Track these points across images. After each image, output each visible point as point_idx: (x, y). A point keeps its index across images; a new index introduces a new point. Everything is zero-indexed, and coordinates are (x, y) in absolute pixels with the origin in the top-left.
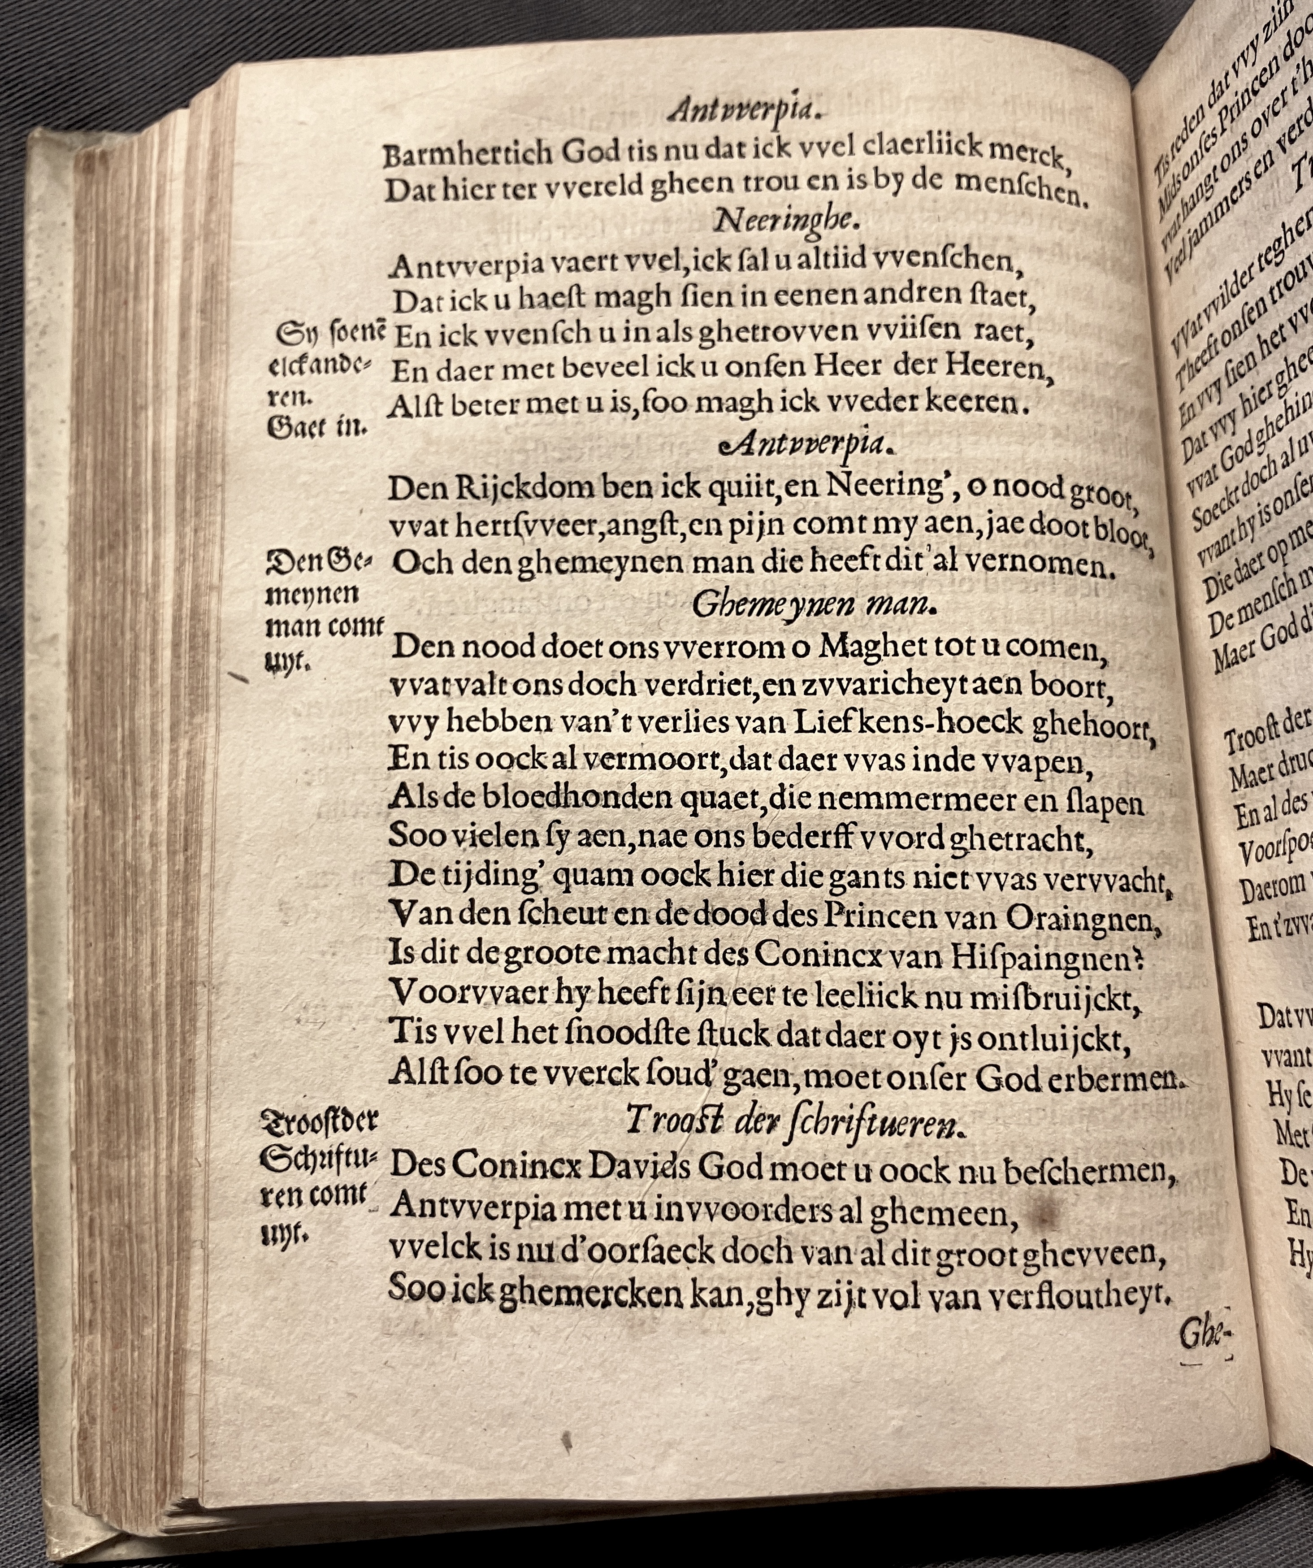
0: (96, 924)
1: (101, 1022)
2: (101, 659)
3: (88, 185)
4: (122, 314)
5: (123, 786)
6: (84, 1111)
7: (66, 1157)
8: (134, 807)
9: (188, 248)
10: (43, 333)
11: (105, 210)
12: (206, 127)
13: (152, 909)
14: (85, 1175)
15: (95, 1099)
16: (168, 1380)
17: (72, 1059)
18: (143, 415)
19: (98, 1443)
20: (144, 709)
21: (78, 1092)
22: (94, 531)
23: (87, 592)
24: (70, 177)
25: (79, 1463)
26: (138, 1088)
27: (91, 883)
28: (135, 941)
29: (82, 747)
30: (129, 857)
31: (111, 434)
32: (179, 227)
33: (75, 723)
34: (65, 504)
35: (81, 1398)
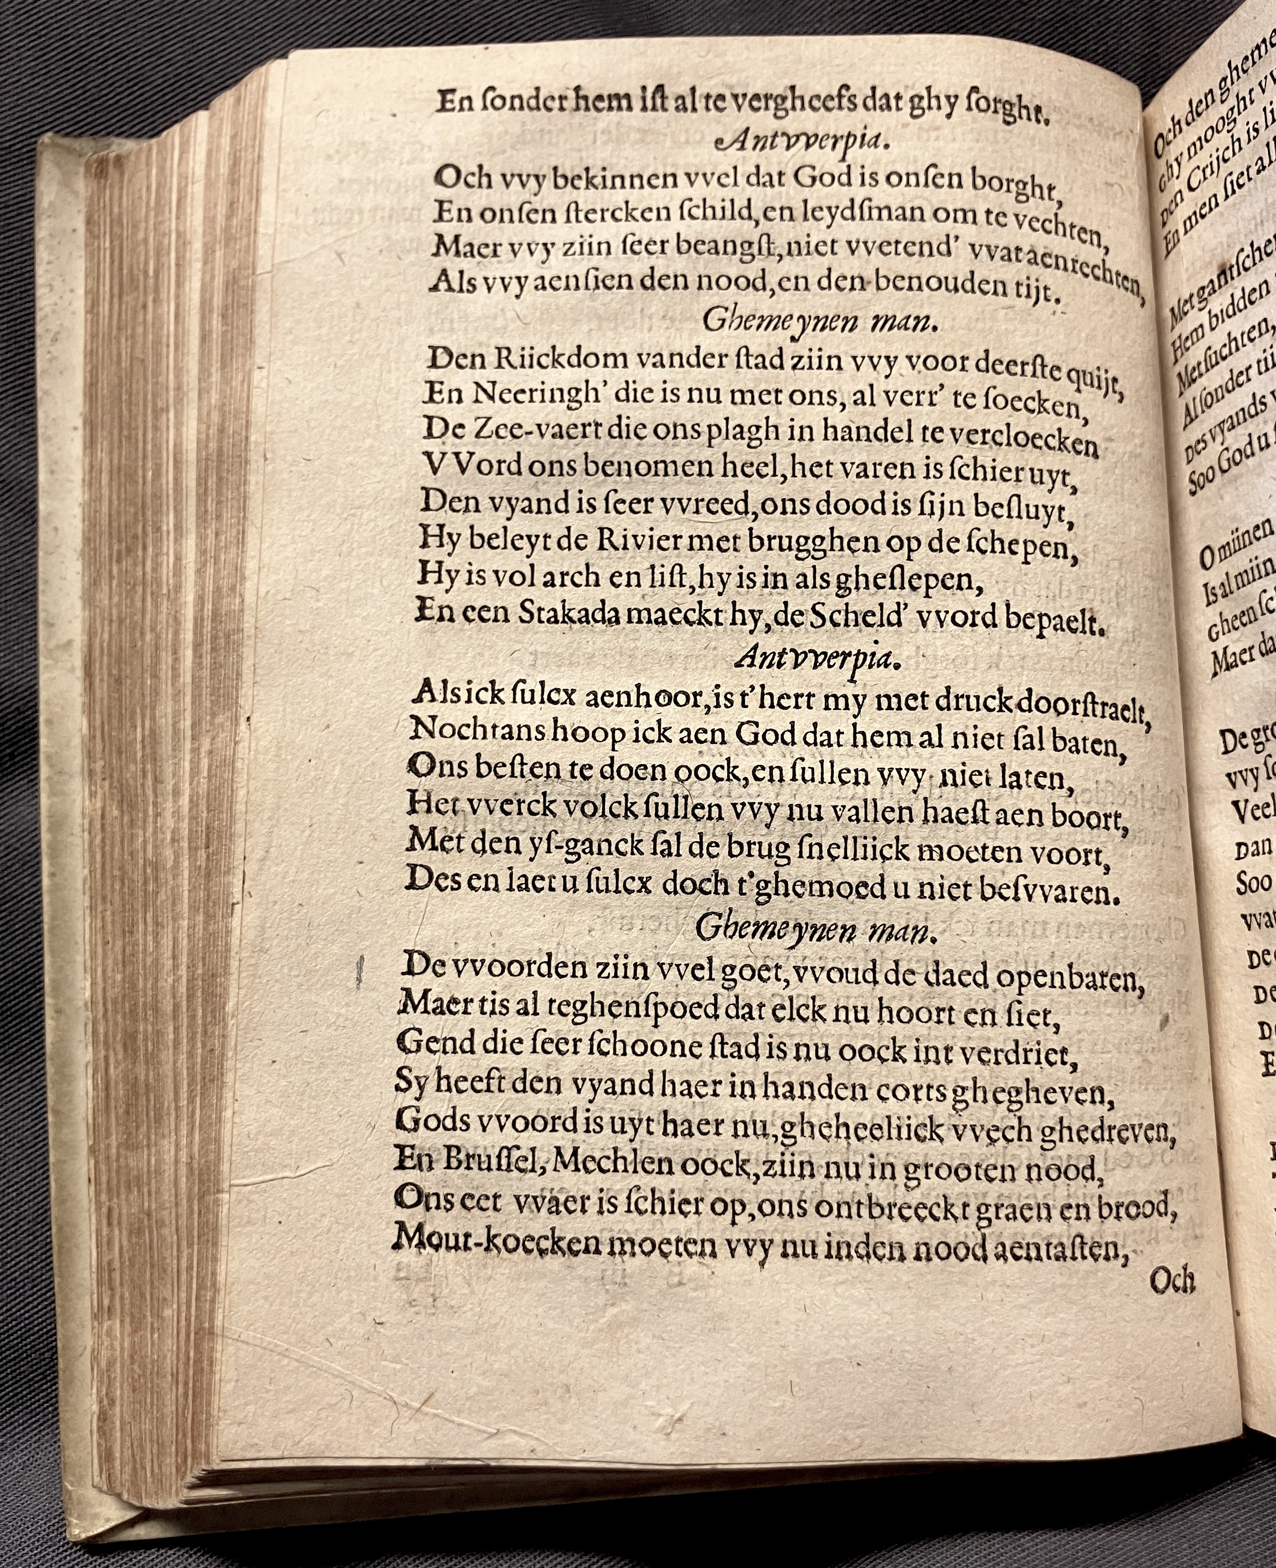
0: (113, 922)
1: (119, 1018)
2: (119, 661)
3: (101, 190)
4: (140, 319)
5: (143, 785)
6: (101, 1104)
7: (84, 1151)
8: (155, 804)
9: (209, 251)
10: (55, 340)
11: (120, 214)
12: (227, 131)
13: (174, 904)
14: (103, 1167)
15: (113, 1094)
16: (188, 1359)
17: (89, 1056)
18: (164, 417)
19: (118, 1423)
20: (166, 708)
21: (95, 1087)
22: (110, 534)
23: (103, 596)
24: (81, 184)
25: (99, 1445)
26: (159, 1078)
27: (109, 882)
28: (156, 935)
29: (99, 747)
30: (150, 855)
31: (129, 438)
32: (200, 230)
33: (91, 725)
34: (78, 511)
35: (101, 1381)
